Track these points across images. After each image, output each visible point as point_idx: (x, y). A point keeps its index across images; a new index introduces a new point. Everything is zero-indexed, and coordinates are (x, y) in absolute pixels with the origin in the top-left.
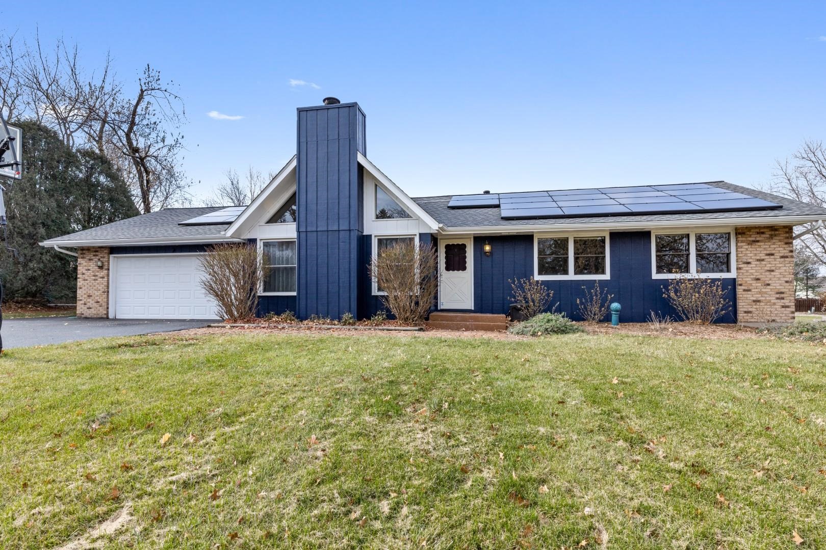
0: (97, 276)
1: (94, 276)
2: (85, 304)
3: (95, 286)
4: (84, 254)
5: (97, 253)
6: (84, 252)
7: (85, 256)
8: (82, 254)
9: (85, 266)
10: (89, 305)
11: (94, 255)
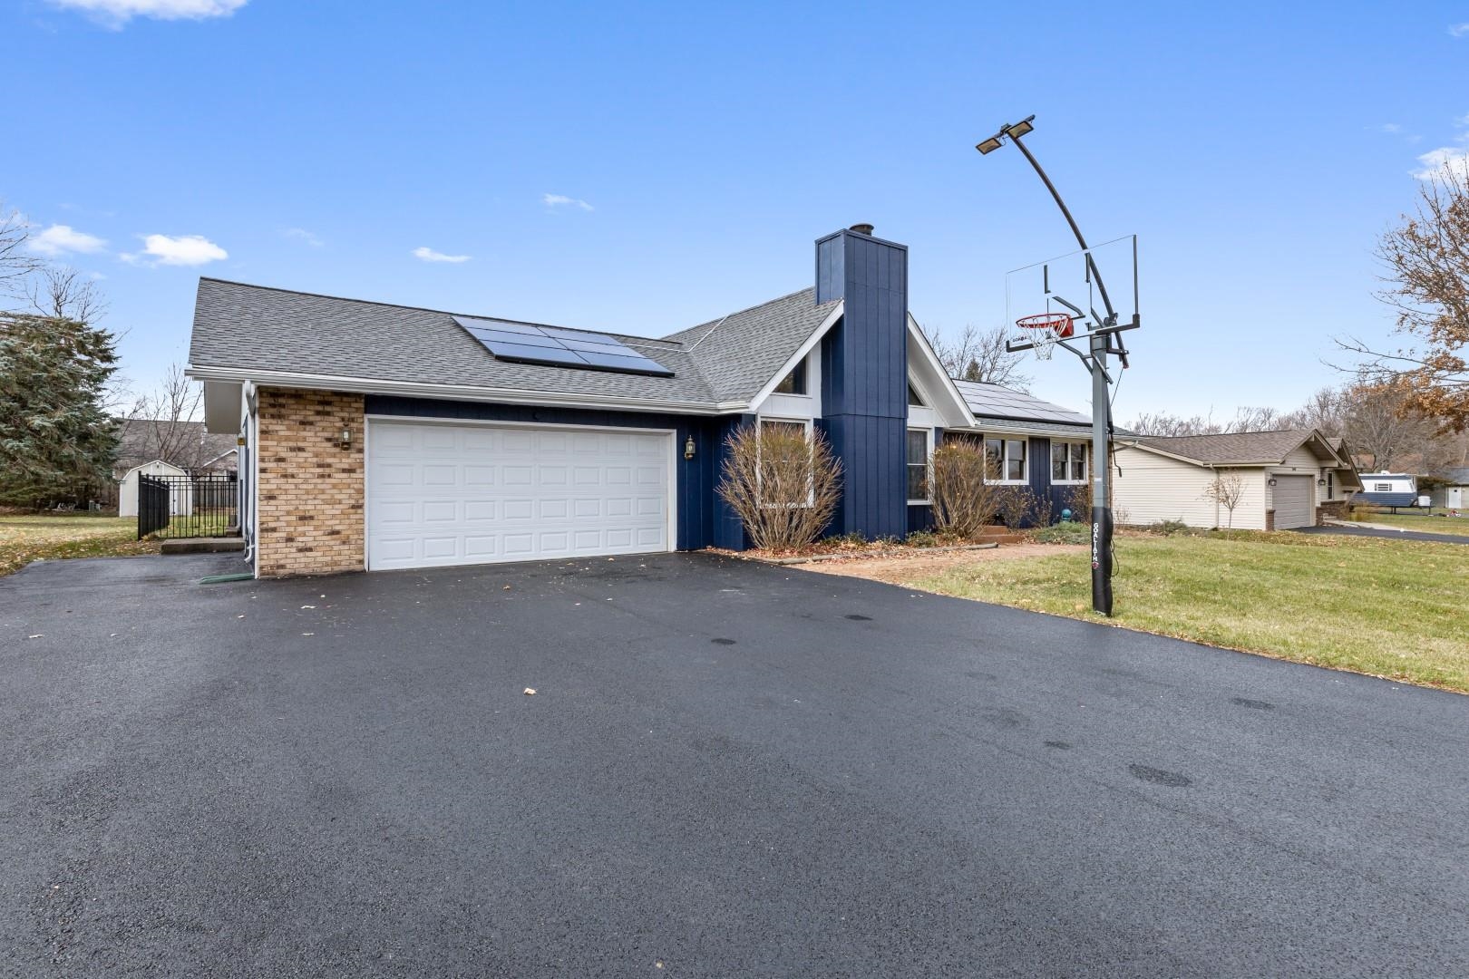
0: (329, 466)
1: (320, 466)
2: (290, 539)
3: (323, 492)
4: (283, 406)
5: (328, 409)
6: (282, 401)
7: (283, 411)
8: (273, 406)
9: (287, 439)
10: (301, 541)
11: (318, 413)
